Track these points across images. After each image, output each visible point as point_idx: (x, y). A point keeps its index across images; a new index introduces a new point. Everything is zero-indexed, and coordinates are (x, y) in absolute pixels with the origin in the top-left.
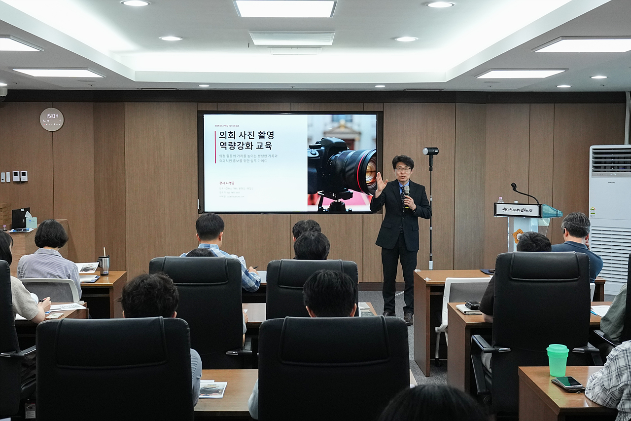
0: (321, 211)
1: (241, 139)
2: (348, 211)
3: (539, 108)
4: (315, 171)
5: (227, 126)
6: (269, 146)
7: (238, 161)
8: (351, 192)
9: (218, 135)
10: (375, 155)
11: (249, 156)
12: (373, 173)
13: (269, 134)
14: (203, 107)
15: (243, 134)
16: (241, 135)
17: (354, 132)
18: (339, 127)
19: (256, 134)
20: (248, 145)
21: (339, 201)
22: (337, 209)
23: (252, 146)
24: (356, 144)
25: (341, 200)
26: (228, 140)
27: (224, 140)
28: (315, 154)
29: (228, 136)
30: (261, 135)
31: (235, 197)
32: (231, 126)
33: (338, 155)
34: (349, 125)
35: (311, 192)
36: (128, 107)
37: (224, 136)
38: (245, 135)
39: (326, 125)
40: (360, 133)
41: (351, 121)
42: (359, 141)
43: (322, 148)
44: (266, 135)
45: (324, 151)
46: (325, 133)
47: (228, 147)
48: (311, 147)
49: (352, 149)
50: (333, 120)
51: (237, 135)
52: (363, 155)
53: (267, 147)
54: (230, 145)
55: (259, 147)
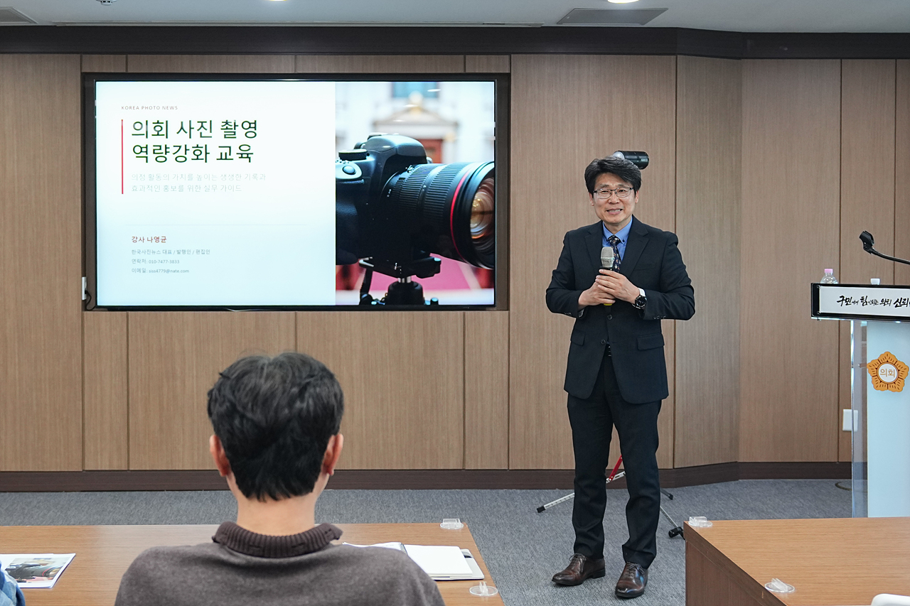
0: (366, 304)
1: (183, 139)
2: (428, 303)
3: (860, 71)
4: (350, 210)
5: (150, 108)
6: (246, 155)
7: (174, 189)
8: (436, 259)
9: (129, 130)
10: (491, 174)
11: (199, 178)
12: (487, 217)
13: (246, 125)
14: (95, 63)
15: (186, 128)
16: (182, 128)
17: (442, 122)
18: (408, 111)
19: (217, 126)
20: (197, 153)
21: (409, 281)
22: (406, 298)
23: (206, 153)
24: (448, 150)
25: (413, 278)
26: (152, 141)
27: (142, 141)
28: (353, 173)
29: (151, 131)
30: (229, 129)
31: (168, 271)
32: (158, 108)
33: (405, 175)
34: (431, 105)
35: (345, 261)
37: (143, 131)
38: (190, 128)
39: (376, 106)
40: (456, 125)
41: (436, 96)
42: (455, 142)
43: (370, 159)
44: (239, 129)
45: (373, 165)
46: (375, 124)
47: (151, 156)
48: (344, 157)
49: (438, 160)
50: (394, 95)
51: (173, 128)
52: (463, 175)
53: (242, 157)
54: (156, 151)
55: (224, 157)
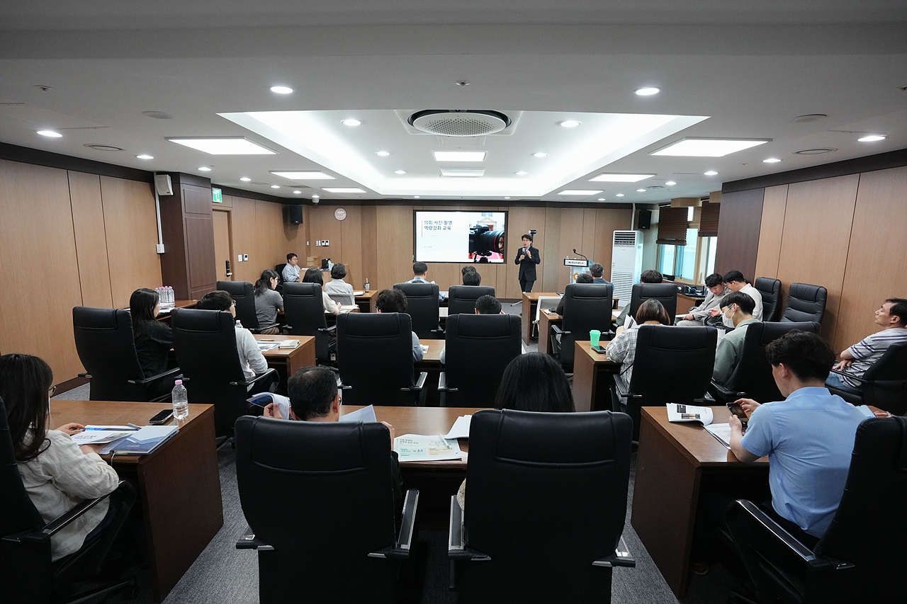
0: (475, 262)
1: (435, 225)
2: (489, 262)
4: (472, 241)
5: (428, 218)
6: (449, 228)
8: (491, 252)
9: (423, 223)
10: (504, 233)
11: (439, 234)
13: (449, 222)
14: (416, 208)
16: (435, 222)
17: (493, 222)
18: (485, 219)
19: (443, 222)
21: (485, 257)
22: (484, 261)
23: (441, 228)
24: (494, 227)
26: (429, 225)
27: (426, 225)
28: (473, 233)
29: (428, 223)
30: (446, 223)
32: (430, 218)
33: (485, 233)
34: (490, 218)
35: (471, 252)
36: (378, 207)
38: (437, 222)
39: (479, 218)
40: (496, 222)
41: (492, 215)
43: (477, 230)
46: (478, 222)
48: (471, 229)
49: (492, 230)
50: (482, 215)
51: (433, 222)
52: (497, 233)
54: (429, 227)
55: (444, 229)
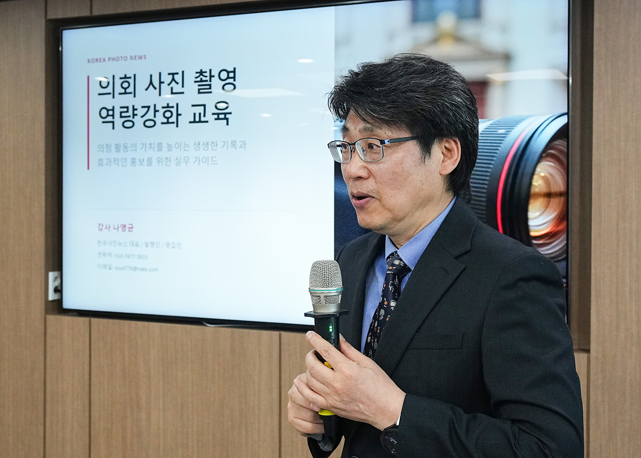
1: (152, 97)
6: (223, 116)
7: (141, 162)
9: (95, 89)
10: (562, 133)
11: (170, 148)
12: (556, 201)
13: (224, 75)
14: (59, 7)
15: (156, 82)
16: (151, 83)
17: (487, 55)
18: (435, 41)
19: (190, 77)
20: (167, 114)
23: (178, 115)
24: (495, 97)
26: (119, 102)
27: (108, 102)
29: (119, 89)
30: (204, 81)
31: (135, 269)
32: (125, 58)
37: (110, 90)
38: (161, 83)
39: (391, 36)
40: (507, 58)
41: (476, 15)
42: (505, 85)
44: (215, 81)
47: (118, 121)
50: (414, 19)
51: (142, 83)
52: (517, 135)
53: (218, 119)
54: (123, 114)
55: (197, 119)
